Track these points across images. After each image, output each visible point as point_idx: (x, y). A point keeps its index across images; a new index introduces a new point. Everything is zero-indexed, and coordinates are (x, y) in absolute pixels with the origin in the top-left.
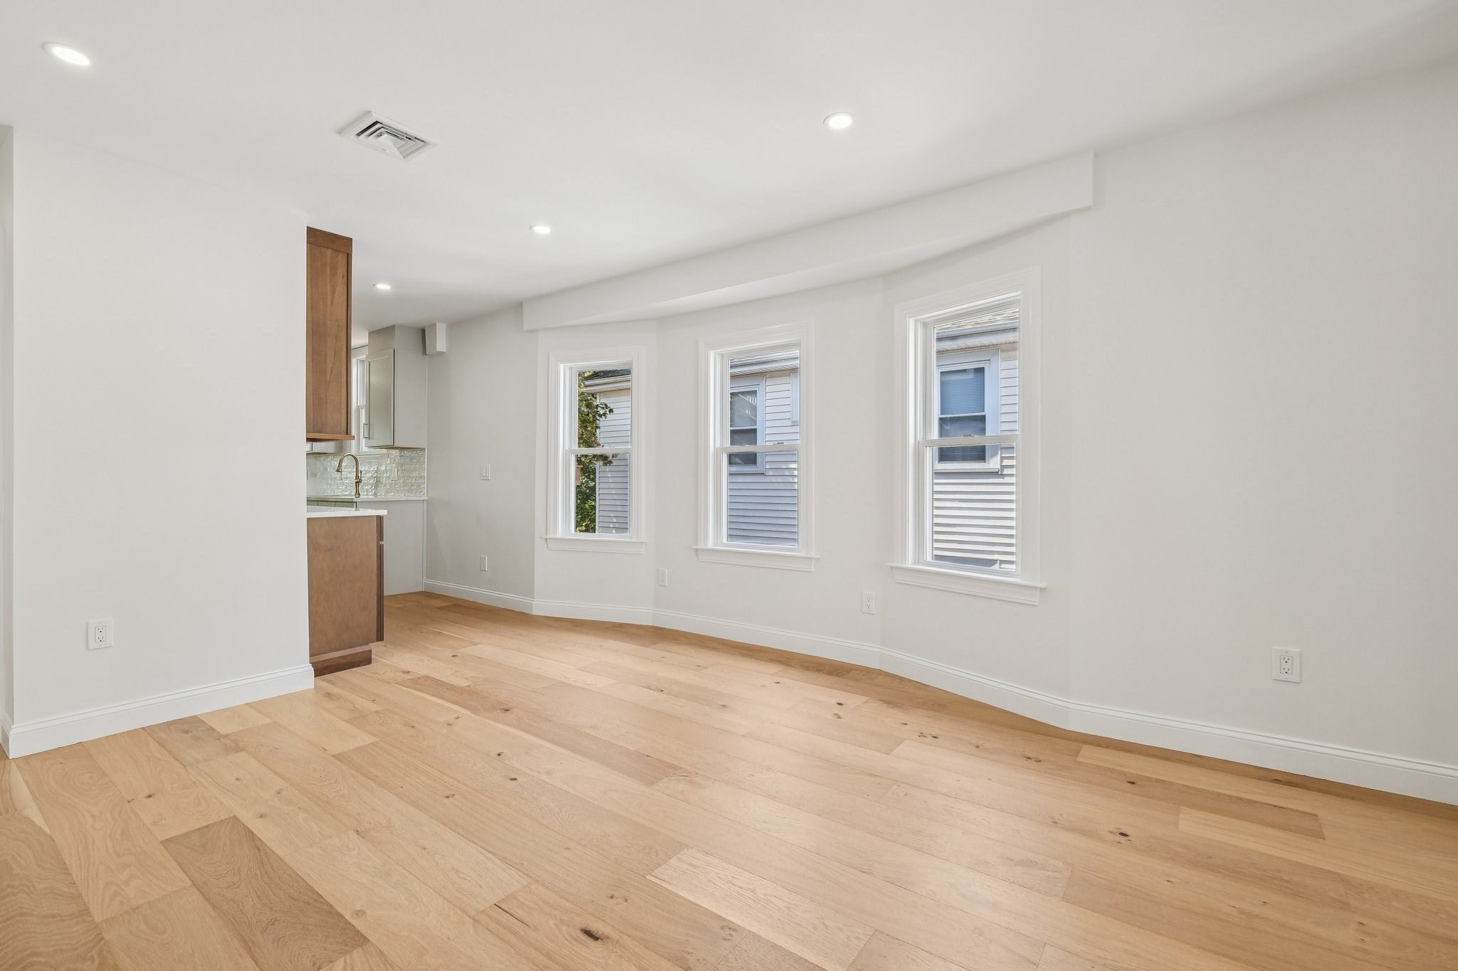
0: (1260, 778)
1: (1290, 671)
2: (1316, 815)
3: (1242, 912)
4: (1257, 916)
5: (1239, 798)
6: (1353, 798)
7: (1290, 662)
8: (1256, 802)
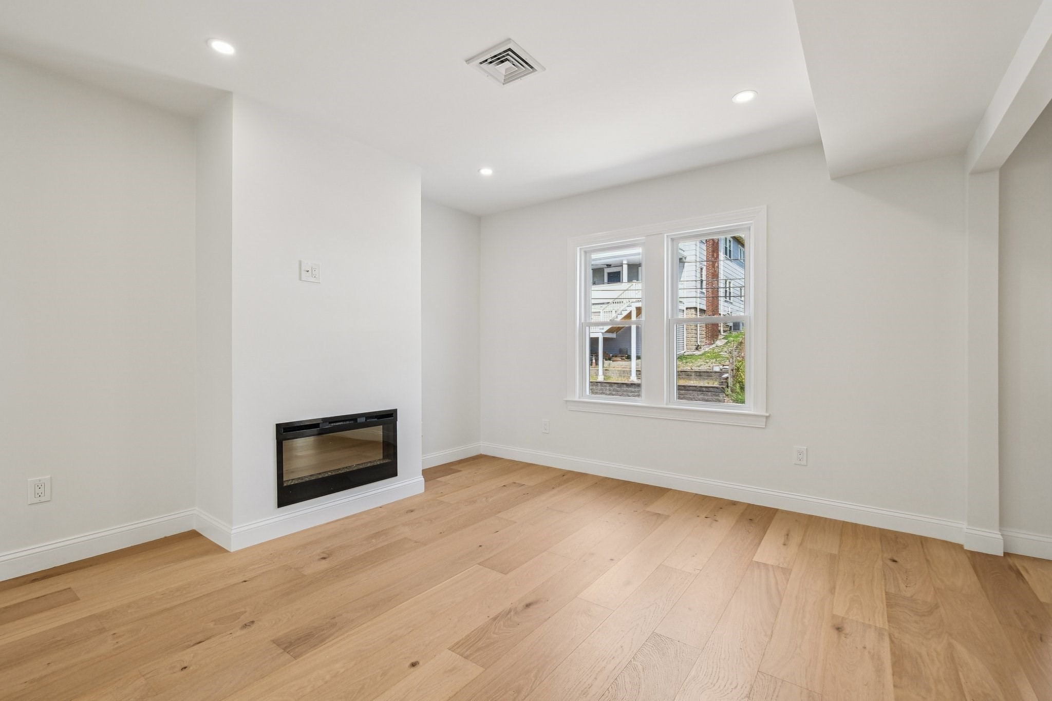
0: (20, 585)
1: (43, 493)
2: (70, 588)
3: (32, 682)
4: (46, 676)
5: (6, 608)
6: (91, 566)
7: (42, 488)
8: (22, 603)
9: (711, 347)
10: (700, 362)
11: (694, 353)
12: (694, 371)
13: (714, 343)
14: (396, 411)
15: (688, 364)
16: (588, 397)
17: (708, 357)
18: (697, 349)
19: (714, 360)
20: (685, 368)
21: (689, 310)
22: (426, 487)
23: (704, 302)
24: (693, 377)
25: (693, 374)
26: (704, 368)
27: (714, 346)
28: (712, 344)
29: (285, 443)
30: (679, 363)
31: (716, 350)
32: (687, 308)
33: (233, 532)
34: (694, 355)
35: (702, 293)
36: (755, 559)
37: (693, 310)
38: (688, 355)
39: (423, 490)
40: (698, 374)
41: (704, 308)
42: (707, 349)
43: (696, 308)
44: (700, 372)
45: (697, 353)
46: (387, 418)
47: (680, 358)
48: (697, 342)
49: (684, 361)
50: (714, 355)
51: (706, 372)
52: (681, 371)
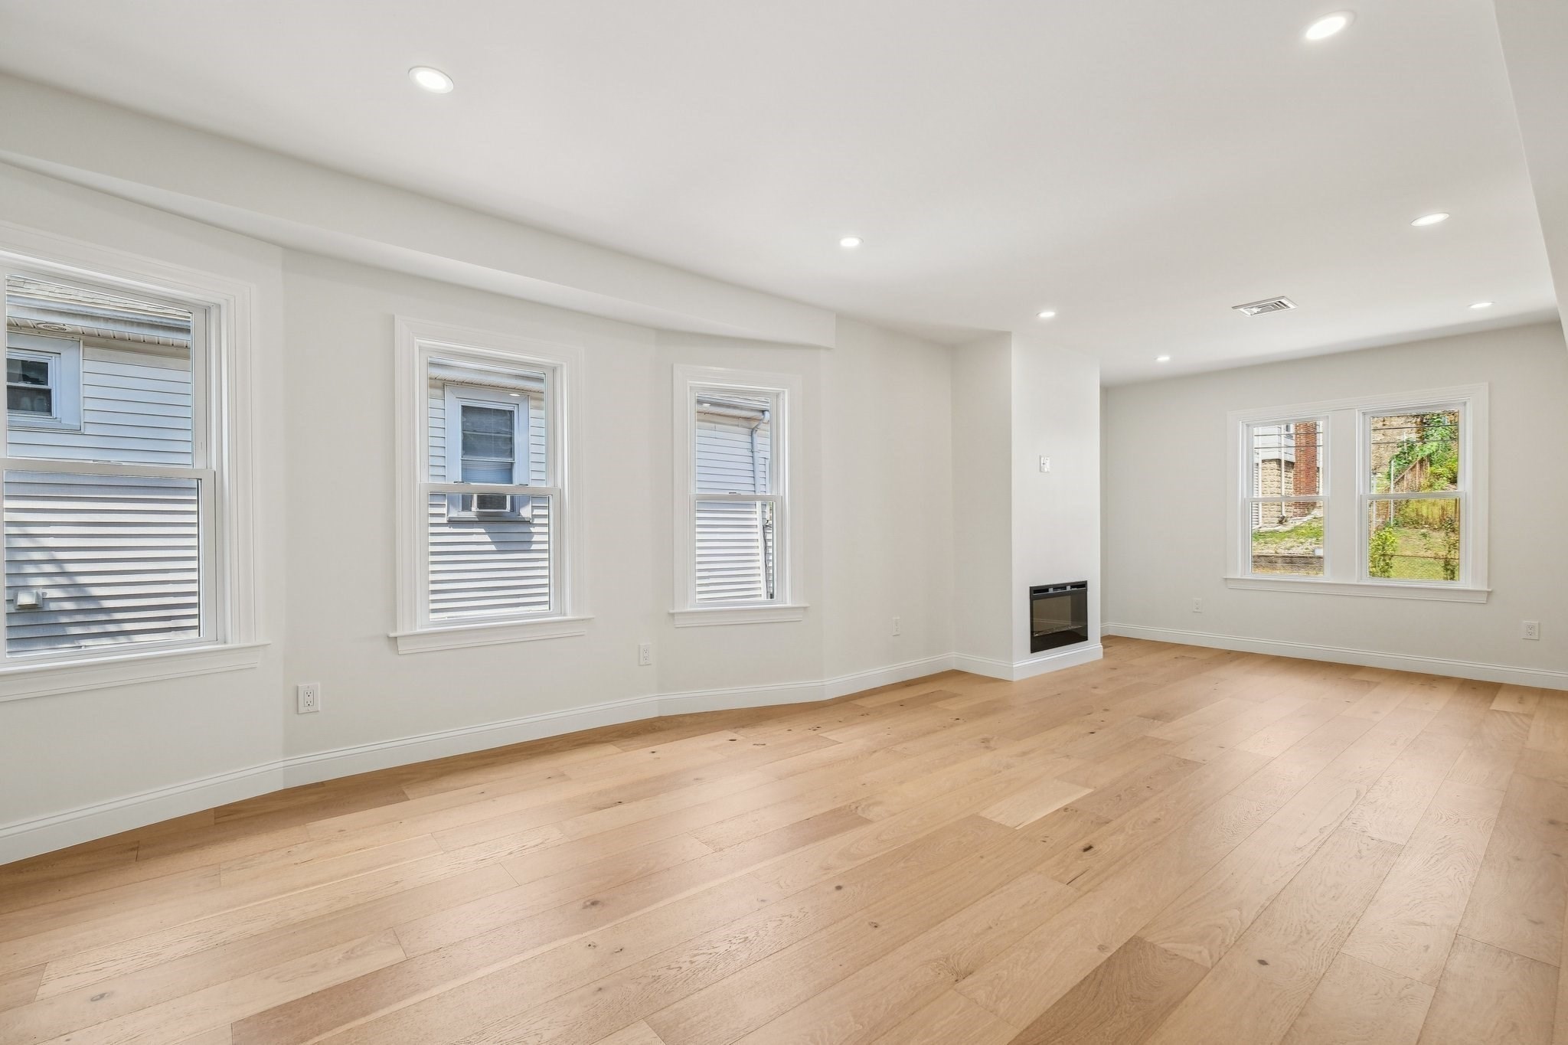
9: (1305, 519)
10: (1288, 543)
11: (1276, 528)
12: (1280, 555)
13: (1309, 514)
14: (1086, 582)
15: (1269, 545)
16: (1249, 573)
17: (1303, 534)
18: (1281, 522)
19: (1314, 539)
20: (1264, 551)
21: (1268, 465)
22: (1104, 653)
23: (1293, 451)
24: (1279, 565)
25: (1280, 560)
26: (1298, 551)
27: (1309, 517)
28: (1306, 515)
29: (1034, 601)
30: (1255, 544)
31: (1315, 525)
32: (1263, 461)
33: (1014, 666)
34: (1277, 531)
35: (1289, 436)
36: (1492, 708)
37: (1274, 465)
38: (1266, 532)
39: (1100, 656)
40: (1288, 560)
41: (1293, 459)
42: (1298, 523)
43: (1279, 461)
44: (1292, 557)
45: (1281, 528)
46: (1083, 585)
47: (1258, 535)
48: (1281, 511)
49: (1261, 541)
50: (1313, 531)
51: (1303, 557)
52: (1259, 557)
